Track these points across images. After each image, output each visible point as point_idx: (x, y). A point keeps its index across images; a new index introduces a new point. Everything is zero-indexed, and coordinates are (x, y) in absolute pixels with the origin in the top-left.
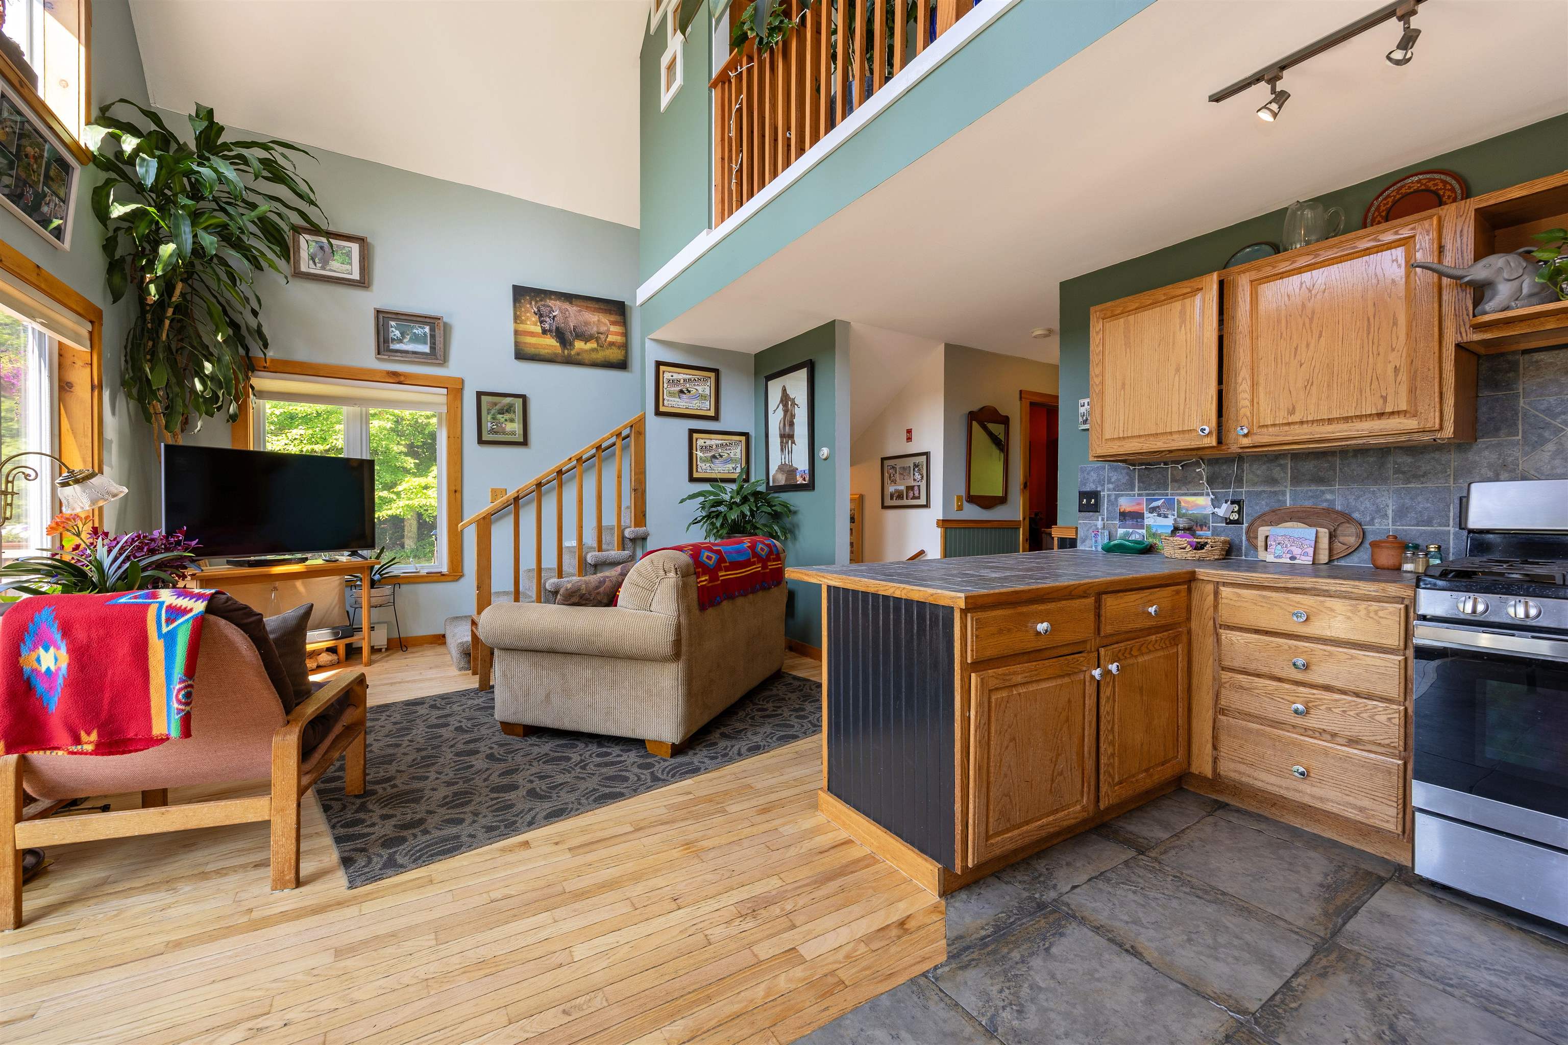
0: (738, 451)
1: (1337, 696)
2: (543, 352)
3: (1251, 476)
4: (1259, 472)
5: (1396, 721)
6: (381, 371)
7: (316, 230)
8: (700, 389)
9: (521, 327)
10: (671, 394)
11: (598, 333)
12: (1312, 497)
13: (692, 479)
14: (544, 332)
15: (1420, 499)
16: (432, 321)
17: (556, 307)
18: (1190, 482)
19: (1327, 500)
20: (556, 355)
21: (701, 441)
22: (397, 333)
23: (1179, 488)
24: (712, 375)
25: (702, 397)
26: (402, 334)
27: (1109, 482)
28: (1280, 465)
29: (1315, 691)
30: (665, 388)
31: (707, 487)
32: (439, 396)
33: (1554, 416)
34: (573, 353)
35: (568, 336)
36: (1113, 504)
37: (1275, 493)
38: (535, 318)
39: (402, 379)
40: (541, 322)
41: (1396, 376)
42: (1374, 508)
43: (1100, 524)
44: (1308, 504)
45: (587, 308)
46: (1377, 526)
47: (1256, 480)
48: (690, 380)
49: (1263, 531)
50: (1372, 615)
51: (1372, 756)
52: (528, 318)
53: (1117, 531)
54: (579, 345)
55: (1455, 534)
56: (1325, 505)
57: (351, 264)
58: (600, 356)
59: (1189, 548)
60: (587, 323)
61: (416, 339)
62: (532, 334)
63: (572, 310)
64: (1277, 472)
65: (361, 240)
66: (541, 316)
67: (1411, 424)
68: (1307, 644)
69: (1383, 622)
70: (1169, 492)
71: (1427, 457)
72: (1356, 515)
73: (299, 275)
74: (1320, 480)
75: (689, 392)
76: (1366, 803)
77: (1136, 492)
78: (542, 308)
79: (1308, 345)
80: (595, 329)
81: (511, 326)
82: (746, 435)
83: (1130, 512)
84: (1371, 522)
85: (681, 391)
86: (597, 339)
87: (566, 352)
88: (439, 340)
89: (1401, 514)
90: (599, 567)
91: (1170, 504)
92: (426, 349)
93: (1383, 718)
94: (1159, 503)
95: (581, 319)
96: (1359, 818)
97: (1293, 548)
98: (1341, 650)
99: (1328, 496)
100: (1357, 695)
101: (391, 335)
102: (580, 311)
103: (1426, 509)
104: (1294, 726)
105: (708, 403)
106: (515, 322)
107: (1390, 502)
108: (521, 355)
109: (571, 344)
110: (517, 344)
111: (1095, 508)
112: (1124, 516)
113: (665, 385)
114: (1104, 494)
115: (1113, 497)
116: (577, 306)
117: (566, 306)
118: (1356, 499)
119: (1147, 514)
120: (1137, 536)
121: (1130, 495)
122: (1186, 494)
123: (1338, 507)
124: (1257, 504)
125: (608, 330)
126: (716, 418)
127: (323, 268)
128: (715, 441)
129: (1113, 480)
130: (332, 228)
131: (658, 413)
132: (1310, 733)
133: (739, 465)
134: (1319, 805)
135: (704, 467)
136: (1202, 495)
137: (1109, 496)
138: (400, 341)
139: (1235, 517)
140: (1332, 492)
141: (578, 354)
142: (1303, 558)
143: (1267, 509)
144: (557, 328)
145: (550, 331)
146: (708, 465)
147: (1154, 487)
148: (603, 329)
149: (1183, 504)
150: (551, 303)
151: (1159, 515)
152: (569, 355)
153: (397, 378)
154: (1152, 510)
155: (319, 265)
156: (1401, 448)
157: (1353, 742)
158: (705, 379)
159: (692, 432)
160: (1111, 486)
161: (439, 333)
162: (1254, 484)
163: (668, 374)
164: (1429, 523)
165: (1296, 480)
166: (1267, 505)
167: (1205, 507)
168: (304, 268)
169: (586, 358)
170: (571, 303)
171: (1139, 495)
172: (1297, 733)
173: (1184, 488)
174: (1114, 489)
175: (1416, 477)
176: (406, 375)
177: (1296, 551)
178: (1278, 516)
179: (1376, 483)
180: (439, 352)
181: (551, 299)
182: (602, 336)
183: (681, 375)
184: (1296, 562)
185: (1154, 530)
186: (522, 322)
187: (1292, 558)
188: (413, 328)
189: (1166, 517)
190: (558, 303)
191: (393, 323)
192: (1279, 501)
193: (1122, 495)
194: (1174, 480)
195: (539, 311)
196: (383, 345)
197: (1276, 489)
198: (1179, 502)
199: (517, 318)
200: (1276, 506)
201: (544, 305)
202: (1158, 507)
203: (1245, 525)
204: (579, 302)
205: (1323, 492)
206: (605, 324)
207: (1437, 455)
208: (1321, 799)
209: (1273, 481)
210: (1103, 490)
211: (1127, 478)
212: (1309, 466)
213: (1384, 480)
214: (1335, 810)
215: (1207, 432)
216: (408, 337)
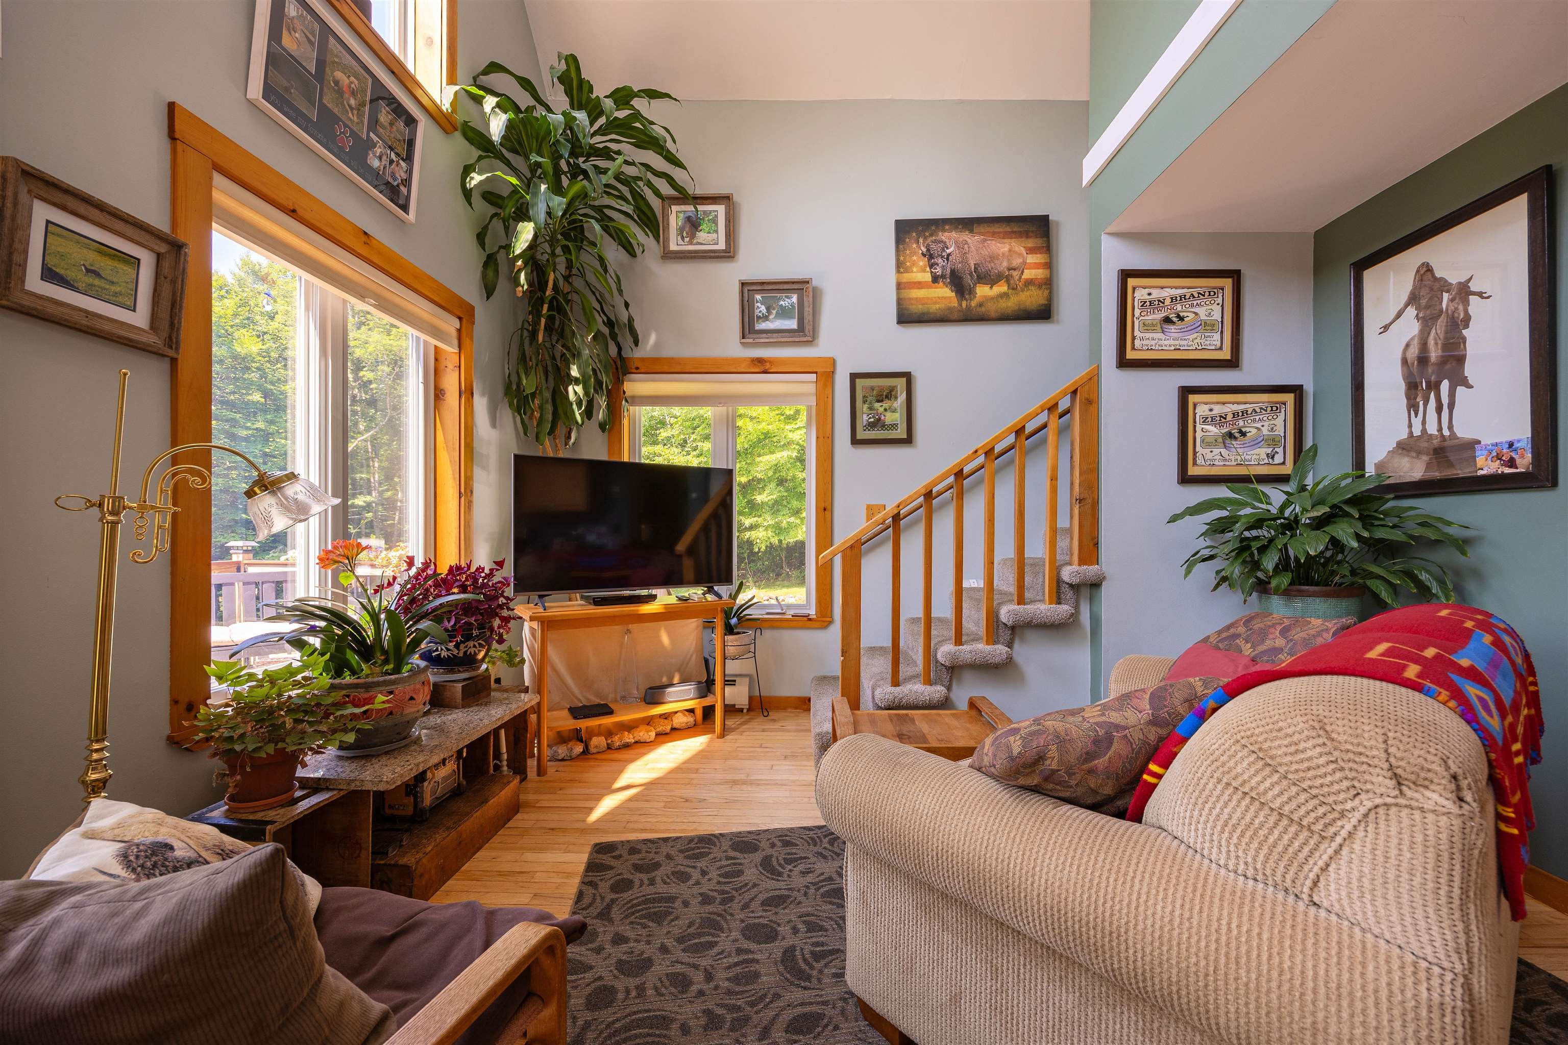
0: (1279, 421)
2: (934, 308)
6: (745, 359)
7: (683, 197)
8: (1202, 312)
9: (906, 277)
10: (1148, 327)
11: (1009, 269)
13: (1185, 479)
14: (935, 279)
16: (800, 286)
17: (950, 237)
20: (950, 309)
21: (1202, 406)
22: (763, 308)
24: (1227, 283)
25: (1207, 326)
26: (768, 309)
30: (1136, 313)
31: (1222, 492)
32: (806, 384)
34: (973, 304)
35: (968, 280)
38: (923, 262)
39: (768, 366)
40: (931, 266)
45: (994, 234)
48: (1183, 297)
52: (914, 264)
54: (983, 291)
57: (716, 231)
58: (1011, 304)
60: (993, 258)
61: (784, 313)
62: (919, 285)
63: (972, 240)
65: (724, 199)
66: (931, 257)
73: (669, 256)
75: (1181, 319)
78: (933, 246)
80: (1005, 264)
81: (891, 278)
82: (1297, 390)
85: (1167, 320)
86: (1008, 279)
87: (964, 304)
88: (808, 310)
90: (1018, 631)
92: (792, 324)
95: (985, 252)
101: (757, 312)
102: (985, 241)
105: (1217, 336)
106: (898, 272)
108: (906, 318)
109: (972, 292)
110: (900, 301)
113: (1137, 312)
116: (980, 234)
117: (965, 236)
125: (1024, 263)
126: (1233, 363)
127: (690, 243)
128: (1228, 406)
130: (699, 192)
131: (1124, 363)
133: (1280, 450)
135: (1209, 456)
138: (766, 318)
141: (981, 305)
144: (953, 272)
145: (943, 276)
146: (1216, 451)
148: (1017, 262)
150: (944, 236)
152: (969, 308)
153: (762, 366)
155: (687, 240)
158: (1212, 293)
159: (1185, 392)
161: (808, 301)
163: (1141, 291)
168: (673, 247)
169: (992, 309)
170: (971, 231)
176: (771, 361)
180: (808, 327)
181: (944, 230)
182: (1015, 274)
183: (1166, 290)
186: (907, 270)
188: (779, 299)
190: (954, 234)
191: (758, 297)
195: (928, 250)
196: (748, 328)
199: (900, 266)
201: (935, 242)
204: (983, 228)
206: (1020, 255)
216: (774, 312)
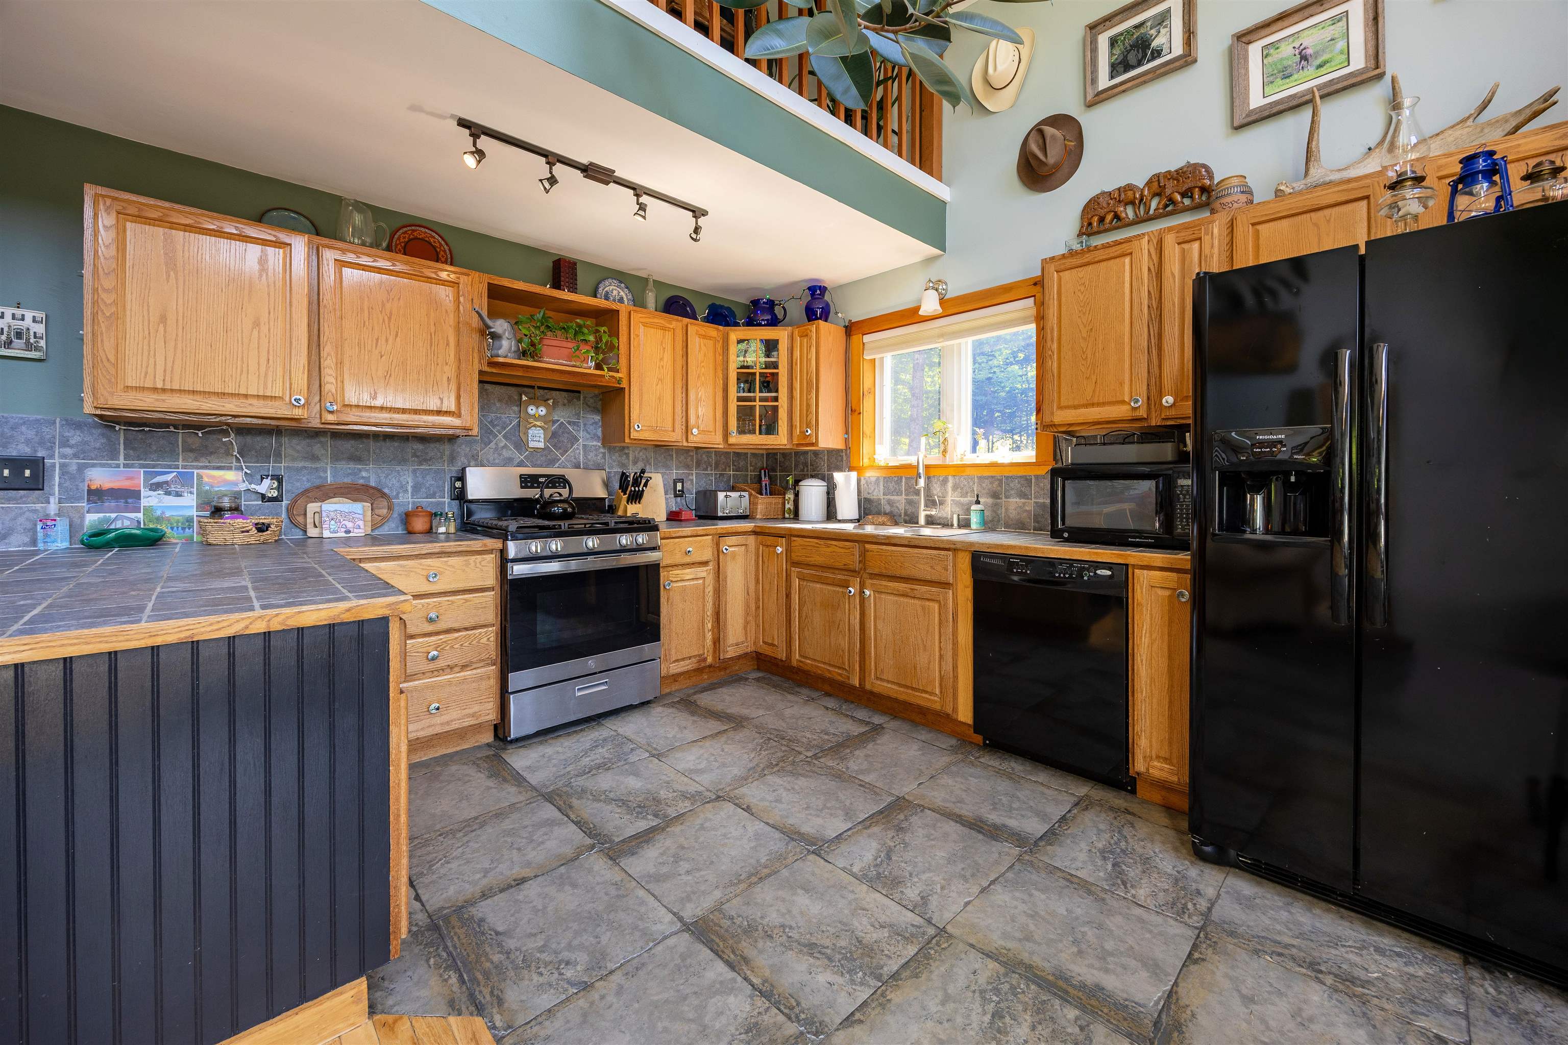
1: (456, 635)
3: (290, 451)
4: (299, 448)
5: (492, 639)
12: (350, 474)
15: (428, 478)
18: (212, 453)
19: (363, 478)
23: (196, 459)
27: (65, 443)
28: (321, 442)
29: (441, 637)
33: (494, 426)
36: (73, 478)
37: (317, 469)
41: (449, 384)
42: (398, 484)
43: (53, 507)
44: (348, 480)
46: (401, 499)
47: (296, 455)
49: (312, 507)
50: (478, 565)
51: (479, 671)
53: (82, 518)
55: (449, 503)
56: (361, 482)
59: (254, 531)
64: (317, 449)
67: (456, 422)
68: (435, 600)
69: (485, 569)
70: (180, 463)
71: (432, 445)
72: (386, 491)
74: (357, 459)
76: (476, 708)
77: (122, 461)
79: (387, 340)
83: (112, 490)
84: (397, 497)
89: (416, 488)
91: (185, 480)
93: (484, 640)
94: (168, 477)
96: (472, 723)
97: (346, 523)
98: (459, 597)
99: (364, 474)
100: (466, 629)
103: (431, 485)
104: (423, 673)
107: (410, 480)
111: (37, 483)
112: (97, 496)
114: (55, 462)
115: (73, 468)
118: (386, 477)
119: (144, 492)
120: (127, 523)
121: (110, 466)
122: (206, 468)
123: (373, 484)
124: (298, 480)
129: (72, 442)
132: (436, 673)
134: (447, 728)
136: (230, 468)
137: (62, 466)
139: (275, 494)
140: (367, 471)
142: (356, 530)
143: (308, 485)
147: (154, 456)
149: (206, 479)
151: (168, 493)
154: (155, 487)
156: (416, 437)
157: (464, 667)
160: (68, 451)
162: (294, 459)
164: (433, 496)
165: (335, 458)
166: (308, 481)
167: (236, 484)
171: (125, 466)
172: (426, 678)
173: (203, 459)
174: (76, 456)
175: (426, 460)
177: (350, 525)
178: (324, 493)
179: (399, 464)
184: (351, 535)
185: (159, 513)
187: (348, 532)
189: (178, 495)
192: (321, 477)
193: (94, 466)
194: (188, 449)
197: (318, 465)
198: (200, 477)
200: (318, 482)
202: (166, 483)
203: (285, 503)
205: (360, 470)
207: (437, 445)
208: (448, 723)
209: (314, 458)
210: (52, 456)
211: (104, 441)
212: (348, 445)
213: (403, 461)
214: (457, 726)
215: (302, 402)
